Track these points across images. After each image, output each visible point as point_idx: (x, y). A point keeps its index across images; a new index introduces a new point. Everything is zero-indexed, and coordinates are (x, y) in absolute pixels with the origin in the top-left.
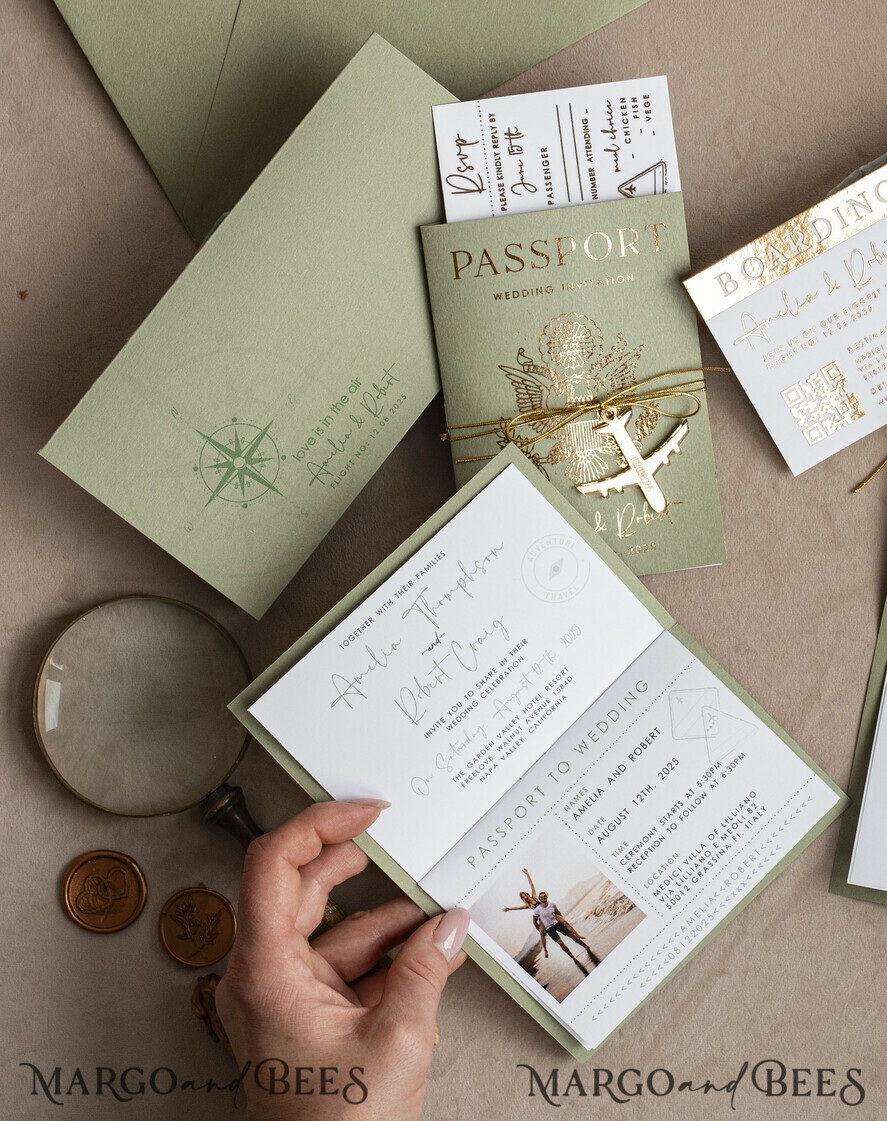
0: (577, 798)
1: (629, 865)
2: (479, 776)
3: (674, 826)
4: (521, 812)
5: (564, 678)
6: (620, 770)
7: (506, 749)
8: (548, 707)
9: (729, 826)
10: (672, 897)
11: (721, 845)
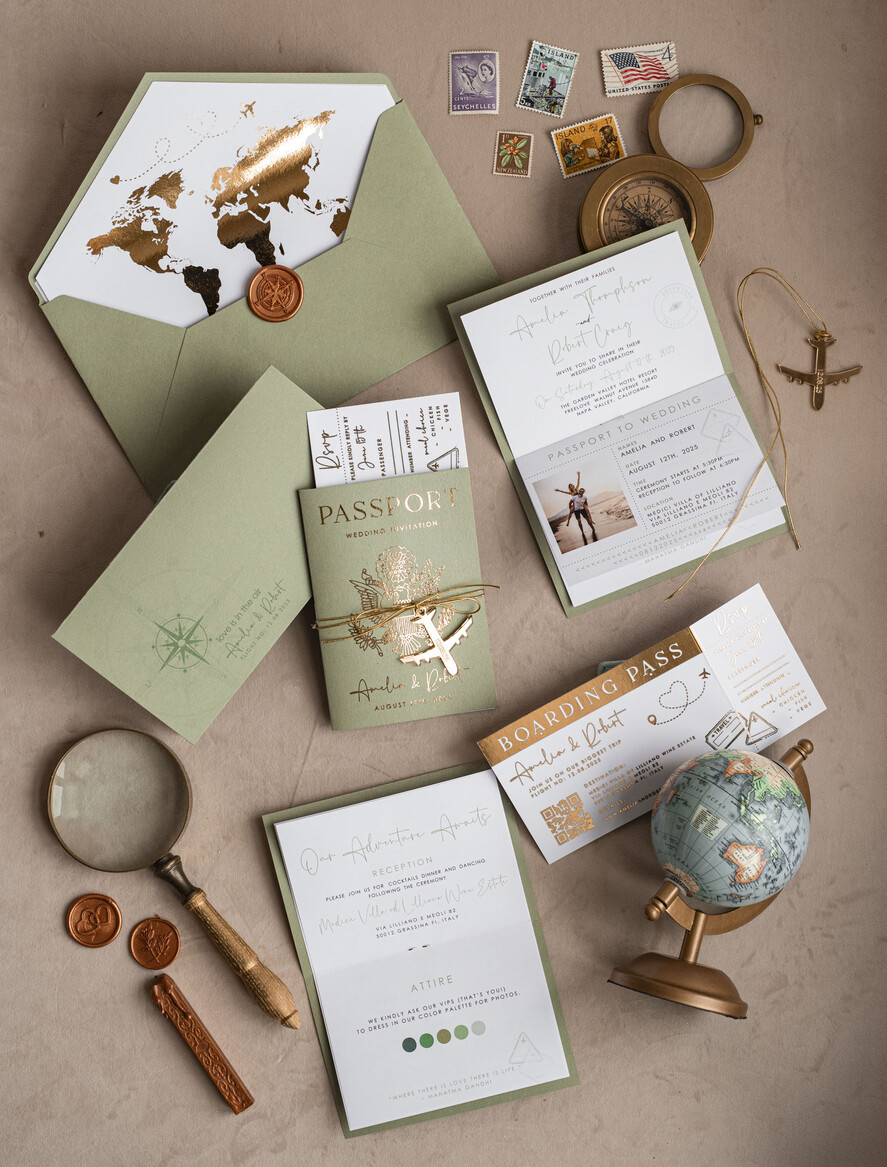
0: (628, 446)
1: (641, 493)
2: (578, 411)
3: (678, 482)
4: (592, 441)
5: (652, 375)
6: (662, 439)
7: (600, 402)
8: (636, 388)
9: (711, 495)
10: (658, 521)
11: (702, 503)
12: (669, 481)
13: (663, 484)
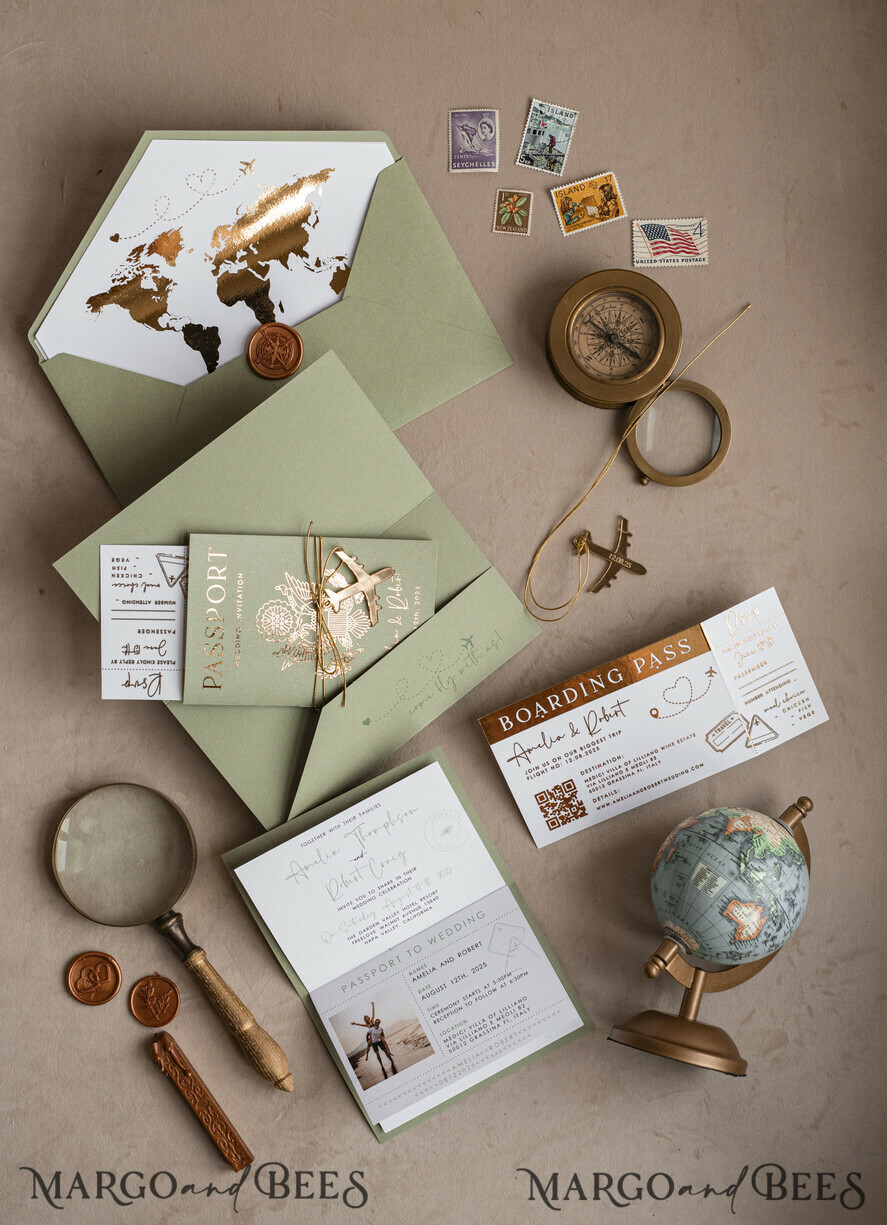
0: (418, 969)
1: (435, 1018)
2: (365, 940)
3: (470, 1003)
5: (434, 896)
6: (450, 960)
7: (386, 929)
8: (419, 911)
9: (504, 1013)
10: (454, 1046)
11: (495, 1023)
12: (462, 1003)
13: (456, 1007)
